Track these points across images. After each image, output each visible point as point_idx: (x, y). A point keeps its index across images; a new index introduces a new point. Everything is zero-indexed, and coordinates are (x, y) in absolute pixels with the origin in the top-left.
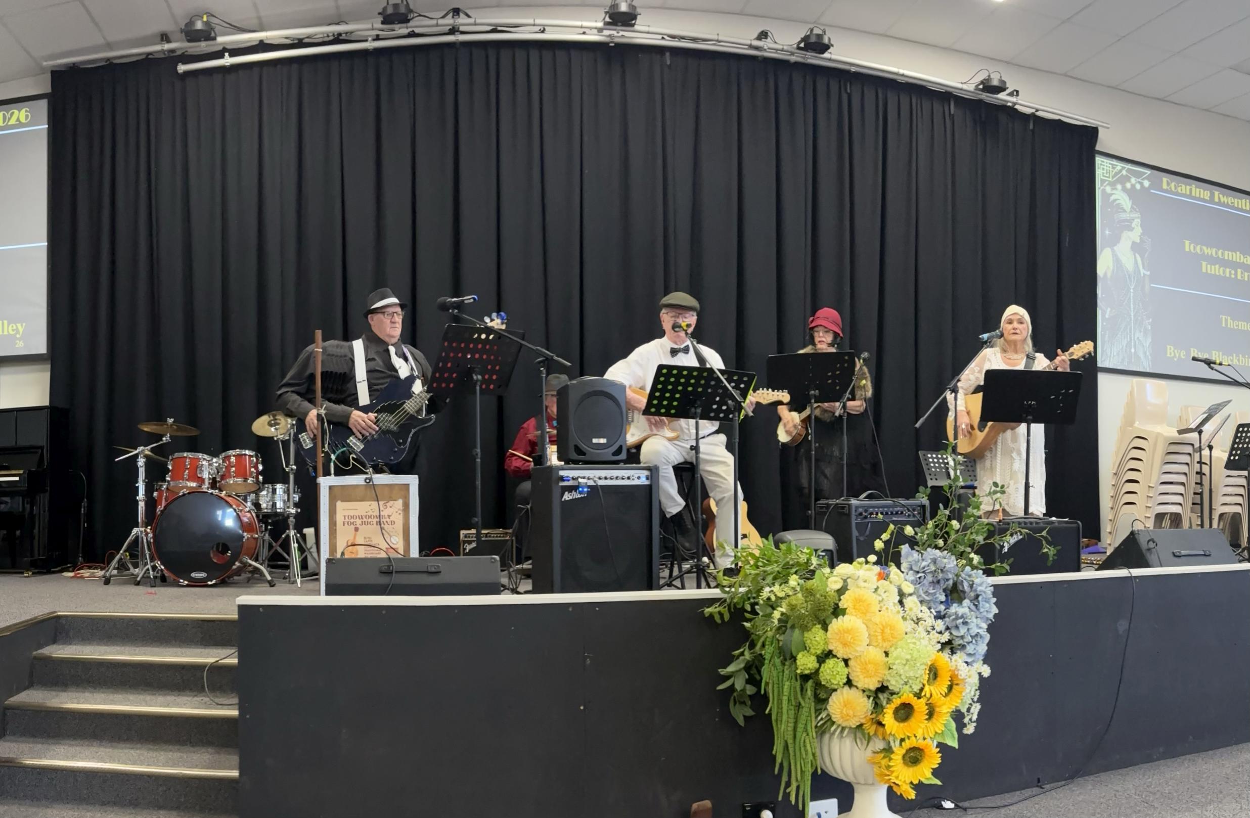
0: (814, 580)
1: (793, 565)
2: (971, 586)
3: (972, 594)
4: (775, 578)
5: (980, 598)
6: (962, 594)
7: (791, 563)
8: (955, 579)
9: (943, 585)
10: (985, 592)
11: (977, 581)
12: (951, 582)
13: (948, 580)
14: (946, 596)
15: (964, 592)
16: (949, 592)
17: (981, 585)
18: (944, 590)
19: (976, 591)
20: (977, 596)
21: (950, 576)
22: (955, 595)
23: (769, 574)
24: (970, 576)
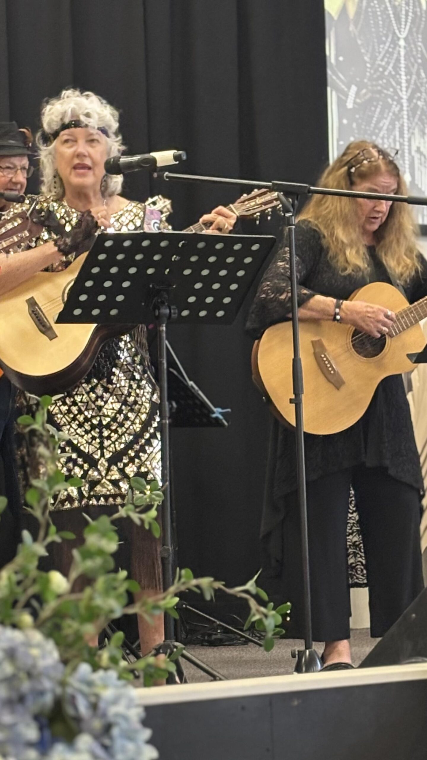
2: (94, 707)
3: (97, 724)
5: (115, 731)
6: (73, 724)
8: (59, 690)
9: (33, 706)
10: (126, 718)
11: (107, 694)
12: (48, 699)
13: (41, 693)
14: (41, 729)
15: (78, 719)
16: (44, 721)
17: (115, 701)
18: (37, 718)
19: (104, 715)
20: (108, 728)
21: (47, 684)
22: (59, 728)
24: (90, 684)
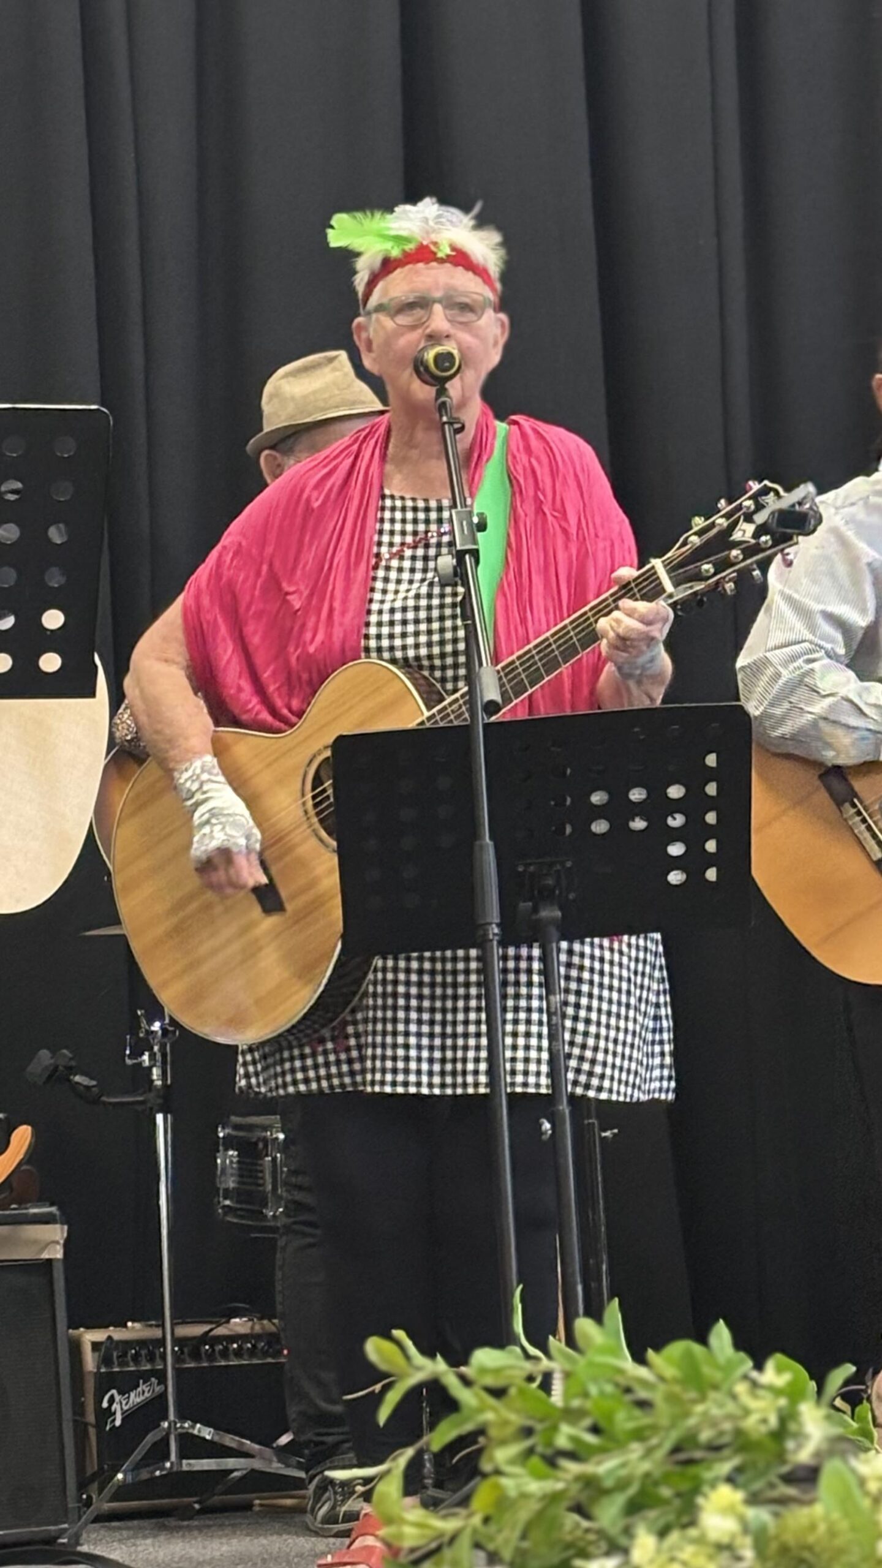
0: (818, 1509)
1: (715, 1448)
4: (634, 1508)
7: (705, 1436)
23: (606, 1492)
